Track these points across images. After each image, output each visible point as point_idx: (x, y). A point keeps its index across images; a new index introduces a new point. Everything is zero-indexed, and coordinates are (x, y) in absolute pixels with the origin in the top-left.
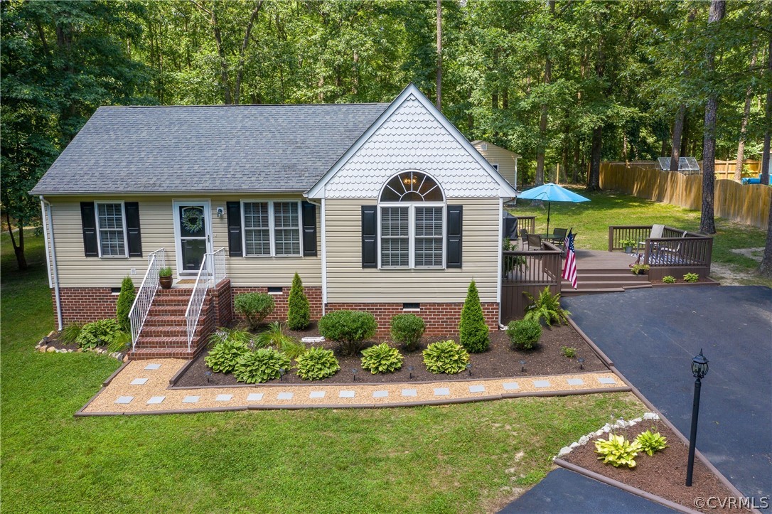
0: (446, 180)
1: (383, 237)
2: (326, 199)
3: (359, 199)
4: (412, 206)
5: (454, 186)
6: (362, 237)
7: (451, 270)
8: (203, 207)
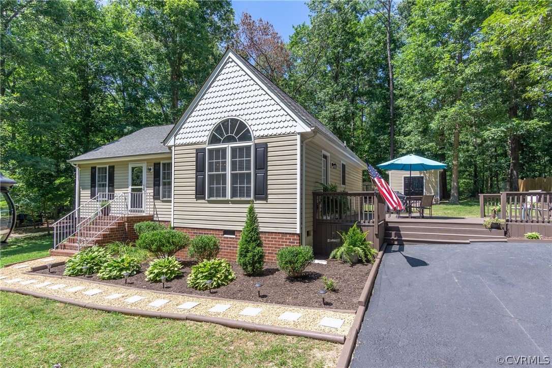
0: (254, 122)
1: (209, 173)
2: (175, 146)
3: (195, 144)
4: (229, 146)
5: (260, 127)
6: (196, 174)
7: (258, 202)
8: (142, 167)
